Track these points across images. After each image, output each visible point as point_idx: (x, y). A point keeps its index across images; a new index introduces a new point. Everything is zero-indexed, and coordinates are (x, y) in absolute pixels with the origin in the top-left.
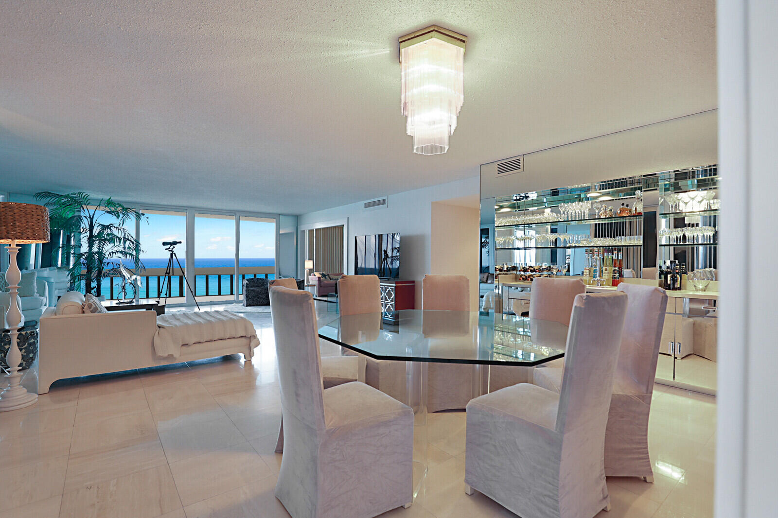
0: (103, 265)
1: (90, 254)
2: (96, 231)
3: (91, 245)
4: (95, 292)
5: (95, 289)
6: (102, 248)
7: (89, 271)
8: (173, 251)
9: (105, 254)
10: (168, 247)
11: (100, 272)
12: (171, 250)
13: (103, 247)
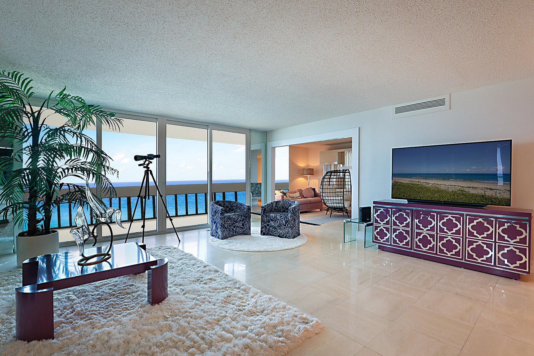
0: (53, 186)
1: (34, 171)
2: (42, 136)
3: (34, 156)
4: (42, 227)
5: (42, 222)
6: (52, 162)
7: (33, 196)
8: (148, 168)
9: (56, 172)
10: (142, 162)
11: (49, 197)
12: (145, 166)
13: (54, 161)
